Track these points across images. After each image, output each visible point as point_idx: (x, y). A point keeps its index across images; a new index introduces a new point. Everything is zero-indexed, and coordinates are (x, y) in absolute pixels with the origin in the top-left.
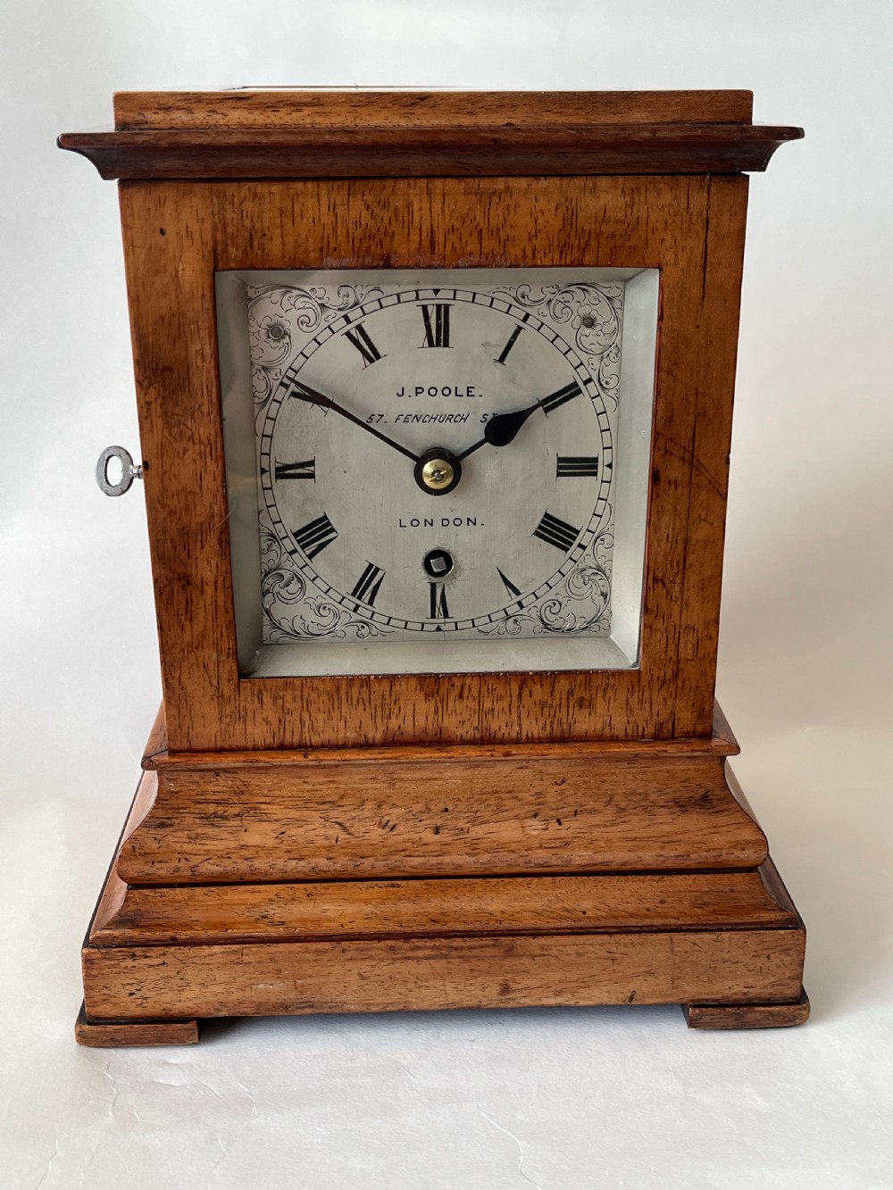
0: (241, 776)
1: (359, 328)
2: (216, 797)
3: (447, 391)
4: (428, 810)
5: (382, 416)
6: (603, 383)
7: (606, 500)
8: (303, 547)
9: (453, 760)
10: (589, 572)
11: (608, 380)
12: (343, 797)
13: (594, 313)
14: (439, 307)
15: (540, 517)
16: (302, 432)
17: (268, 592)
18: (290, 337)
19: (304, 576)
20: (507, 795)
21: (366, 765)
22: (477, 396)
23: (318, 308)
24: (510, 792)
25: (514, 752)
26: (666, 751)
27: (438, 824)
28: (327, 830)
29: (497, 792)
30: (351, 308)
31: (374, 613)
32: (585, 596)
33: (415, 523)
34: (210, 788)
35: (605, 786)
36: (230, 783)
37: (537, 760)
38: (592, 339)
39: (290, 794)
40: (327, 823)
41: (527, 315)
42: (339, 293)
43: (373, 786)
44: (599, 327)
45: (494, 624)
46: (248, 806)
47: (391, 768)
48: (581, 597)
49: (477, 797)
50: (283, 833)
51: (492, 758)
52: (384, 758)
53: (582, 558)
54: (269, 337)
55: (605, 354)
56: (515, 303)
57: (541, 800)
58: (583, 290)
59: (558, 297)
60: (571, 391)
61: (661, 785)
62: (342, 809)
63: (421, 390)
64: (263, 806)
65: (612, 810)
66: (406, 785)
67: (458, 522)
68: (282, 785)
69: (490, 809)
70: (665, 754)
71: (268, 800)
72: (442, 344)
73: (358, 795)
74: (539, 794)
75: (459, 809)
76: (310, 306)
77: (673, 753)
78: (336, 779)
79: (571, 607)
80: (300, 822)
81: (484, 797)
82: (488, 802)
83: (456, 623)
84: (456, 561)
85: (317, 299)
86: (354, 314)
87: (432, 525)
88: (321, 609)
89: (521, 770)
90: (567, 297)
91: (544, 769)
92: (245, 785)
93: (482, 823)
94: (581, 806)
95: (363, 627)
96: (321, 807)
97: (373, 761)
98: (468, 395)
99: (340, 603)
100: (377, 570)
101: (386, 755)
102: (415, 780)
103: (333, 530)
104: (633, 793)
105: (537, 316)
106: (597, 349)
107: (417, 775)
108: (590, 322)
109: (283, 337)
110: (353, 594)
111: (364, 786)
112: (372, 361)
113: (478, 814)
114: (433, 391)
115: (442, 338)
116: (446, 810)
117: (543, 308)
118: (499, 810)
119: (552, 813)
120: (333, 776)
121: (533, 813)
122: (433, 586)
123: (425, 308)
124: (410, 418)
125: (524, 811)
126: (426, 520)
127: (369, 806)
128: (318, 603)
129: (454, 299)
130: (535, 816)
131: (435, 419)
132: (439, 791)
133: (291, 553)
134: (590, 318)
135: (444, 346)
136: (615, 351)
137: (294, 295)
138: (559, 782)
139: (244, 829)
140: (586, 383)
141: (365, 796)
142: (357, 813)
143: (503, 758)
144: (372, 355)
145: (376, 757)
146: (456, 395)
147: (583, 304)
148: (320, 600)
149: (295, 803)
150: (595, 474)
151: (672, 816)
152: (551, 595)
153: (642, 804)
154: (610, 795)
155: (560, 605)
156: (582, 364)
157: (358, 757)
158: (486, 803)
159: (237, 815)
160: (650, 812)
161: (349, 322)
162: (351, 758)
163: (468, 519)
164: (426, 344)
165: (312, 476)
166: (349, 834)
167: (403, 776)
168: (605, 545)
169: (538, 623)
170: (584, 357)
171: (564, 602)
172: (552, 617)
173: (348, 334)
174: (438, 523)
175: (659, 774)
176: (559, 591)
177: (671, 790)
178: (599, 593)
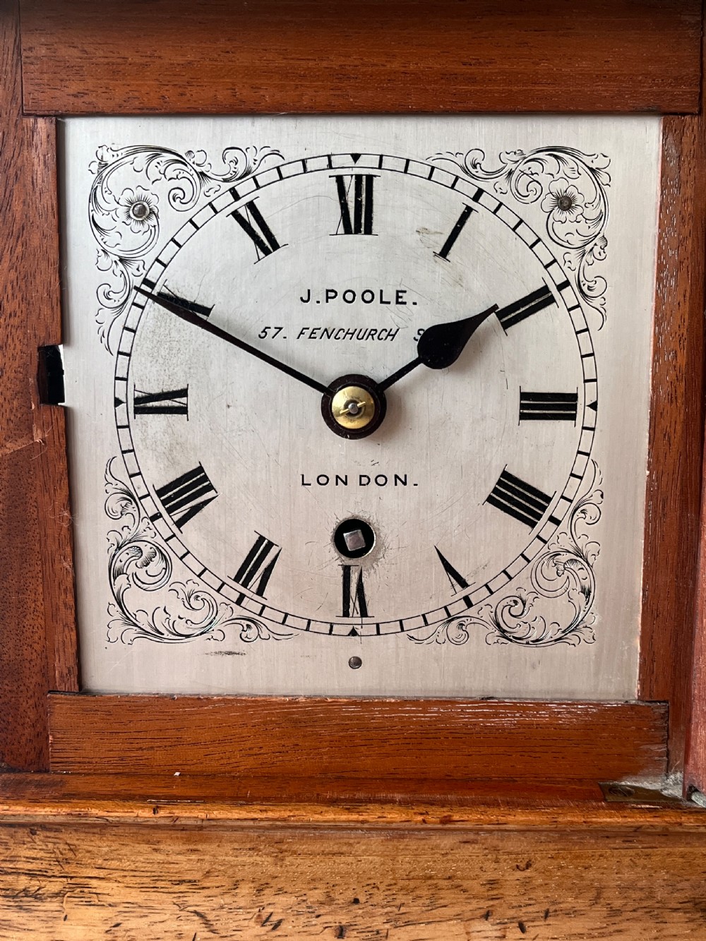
0: (65, 836)
1: (251, 206)
2: (30, 866)
3: (368, 296)
4: (329, 900)
5: (280, 329)
6: (585, 289)
7: (588, 454)
8: (169, 511)
9: (366, 826)
10: (564, 558)
11: (591, 284)
12: (208, 874)
13: (571, 190)
14: (359, 178)
15: (496, 476)
16: (171, 349)
17: (120, 572)
18: (157, 217)
19: (169, 550)
20: (446, 883)
21: (243, 828)
22: (410, 304)
23: (195, 176)
24: (450, 878)
25: (456, 817)
26: (680, 824)
27: (344, 923)
28: (182, 923)
29: (431, 878)
30: (240, 178)
31: (264, 606)
32: (559, 592)
33: (322, 480)
34: (24, 852)
35: (590, 875)
36: (50, 846)
37: (490, 831)
38: (570, 227)
39: (133, 867)
40: (182, 913)
41: (480, 192)
42: (224, 159)
43: (252, 860)
44: (579, 210)
45: (431, 629)
46: (73, 881)
47: (279, 834)
48: (552, 595)
49: (401, 883)
50: (117, 925)
51: (424, 826)
52: (268, 819)
53: (555, 537)
54: (129, 216)
55: (588, 248)
56: (462, 174)
57: (495, 892)
58: (556, 157)
59: (522, 167)
60: (540, 299)
61: (673, 875)
62: (206, 892)
63: (333, 294)
64: (94, 883)
65: (600, 911)
66: (299, 861)
67: (381, 480)
68: (123, 852)
69: (420, 902)
70: (679, 829)
71: (102, 873)
72: (362, 229)
73: (230, 872)
74: (492, 883)
75: (374, 900)
76: (186, 175)
77: (690, 828)
78: (199, 847)
79: (539, 607)
80: (146, 910)
81: (412, 884)
82: (418, 892)
83: (378, 625)
84: (379, 536)
85: (195, 166)
86: (244, 187)
87: (346, 483)
88: (192, 599)
89: (467, 846)
90: (535, 167)
91: (501, 844)
92: (71, 850)
93: (407, 924)
94: (554, 903)
95: (248, 626)
96: (176, 888)
97: (251, 823)
98: (398, 302)
99: (218, 591)
100: (270, 545)
101: (270, 815)
102: (313, 854)
103: (210, 488)
104: (631, 887)
105: (493, 192)
106: (576, 241)
107: (317, 847)
108: (565, 203)
109: (148, 217)
110: (237, 579)
111: (240, 859)
112: (267, 252)
113: (403, 910)
114: (349, 297)
115: (363, 221)
116: (356, 901)
117: (502, 181)
118: (432, 906)
119: (511, 913)
120: (195, 842)
121: (483, 912)
122: (347, 570)
123: (340, 179)
124: (319, 333)
125: (470, 907)
126: (337, 477)
127: (245, 889)
128: (187, 590)
129: (380, 167)
130: (486, 916)
131: (353, 334)
132: (347, 873)
133: (154, 518)
134: (567, 197)
135: (366, 233)
136: (601, 244)
137: (163, 159)
138: (522, 865)
139: (63, 916)
140: (561, 287)
141: (239, 876)
142: (228, 899)
143: (440, 826)
144: (267, 243)
145: (255, 816)
146: (382, 302)
147: (557, 176)
148: (190, 586)
149: (138, 880)
150: (573, 417)
151: (691, 925)
152: (511, 589)
153: (645, 904)
154: (597, 889)
155: (524, 605)
156: (555, 261)
157: (229, 815)
158: (414, 894)
159: (57, 895)
160: (657, 917)
161: (236, 197)
162: (219, 816)
163: (396, 477)
164: (341, 230)
165: (183, 410)
166: (213, 931)
167: (295, 847)
168: (588, 520)
169: (492, 628)
170: (559, 252)
171: (529, 598)
172: (512, 622)
173: (236, 214)
174: (353, 481)
175: (669, 860)
176: (523, 582)
177: (687, 884)
178: (579, 589)
